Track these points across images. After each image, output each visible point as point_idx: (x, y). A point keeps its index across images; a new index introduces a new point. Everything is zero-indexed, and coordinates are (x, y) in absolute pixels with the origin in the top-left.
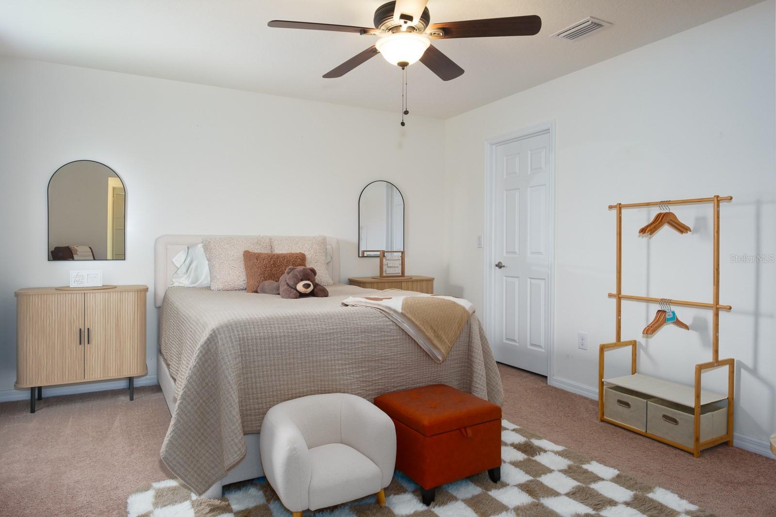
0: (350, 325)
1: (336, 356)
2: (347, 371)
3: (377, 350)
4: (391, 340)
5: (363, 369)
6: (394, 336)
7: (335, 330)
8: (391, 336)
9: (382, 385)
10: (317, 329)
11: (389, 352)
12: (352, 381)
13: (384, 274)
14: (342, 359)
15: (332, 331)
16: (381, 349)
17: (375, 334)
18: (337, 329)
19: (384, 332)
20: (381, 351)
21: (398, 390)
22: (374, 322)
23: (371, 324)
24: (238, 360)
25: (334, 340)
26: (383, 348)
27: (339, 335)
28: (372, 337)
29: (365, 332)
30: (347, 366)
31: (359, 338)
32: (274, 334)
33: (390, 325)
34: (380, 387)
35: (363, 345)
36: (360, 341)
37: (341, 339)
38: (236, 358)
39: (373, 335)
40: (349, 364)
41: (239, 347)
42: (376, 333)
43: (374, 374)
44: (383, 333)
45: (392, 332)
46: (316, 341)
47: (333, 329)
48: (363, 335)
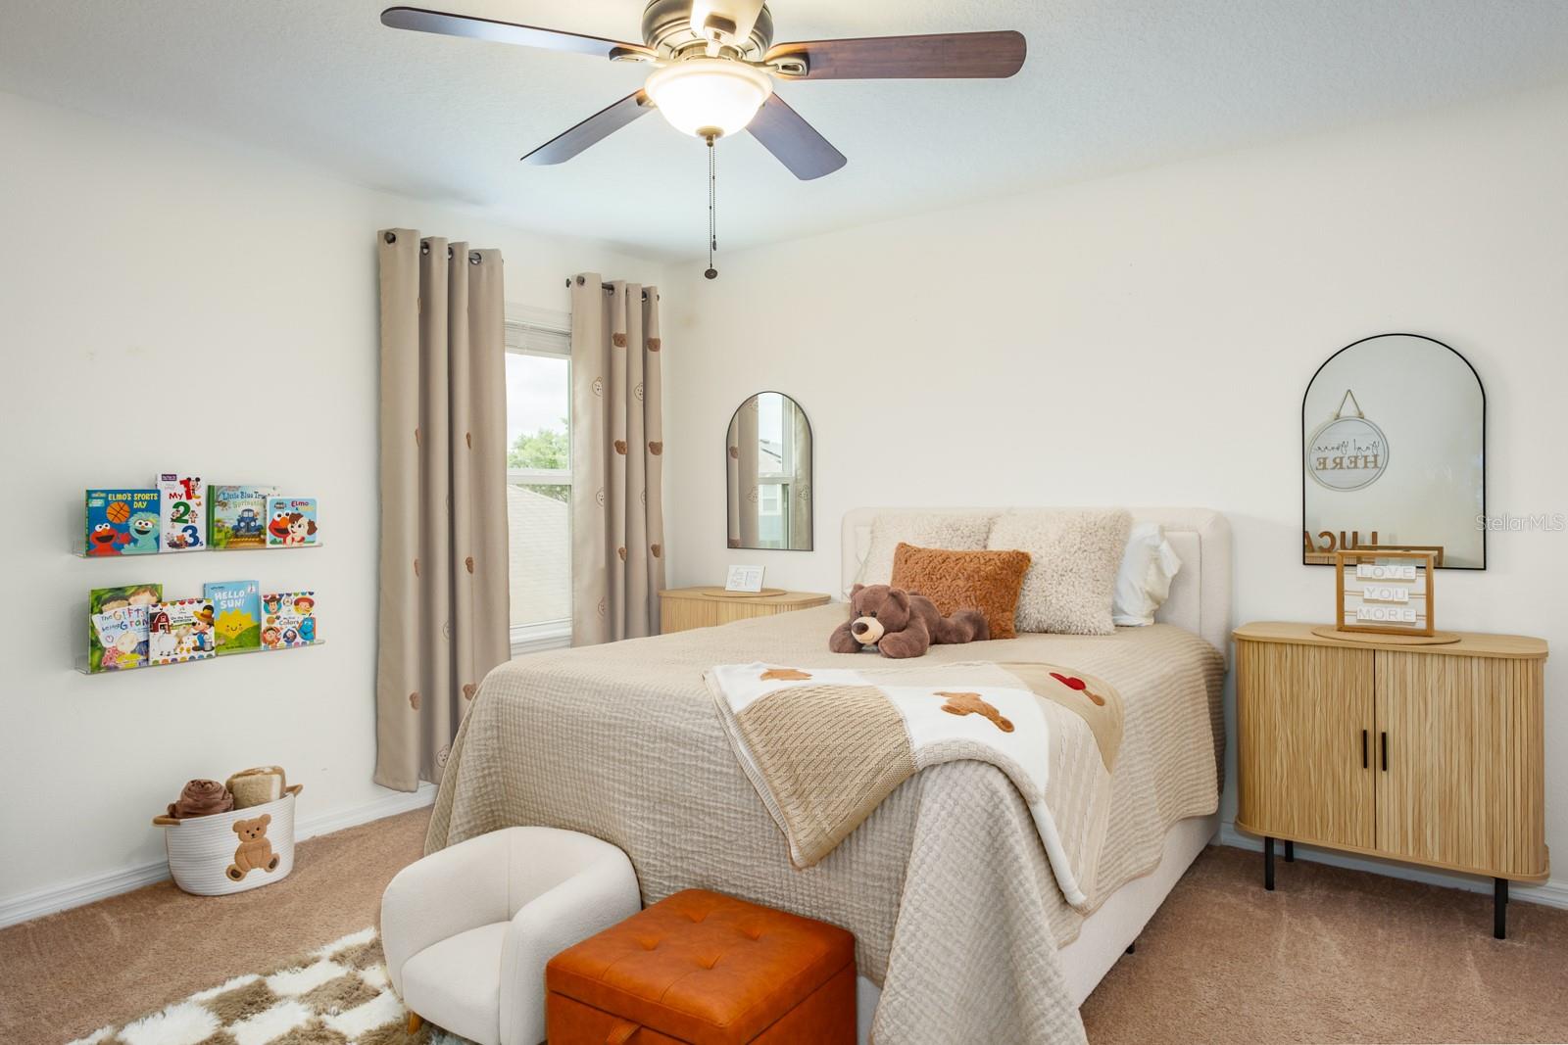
0: (645, 717)
1: (616, 773)
2: (633, 809)
3: (687, 787)
4: (715, 772)
5: (664, 818)
6: (722, 765)
7: (618, 722)
8: (716, 763)
9: (701, 868)
10: (592, 711)
11: (711, 799)
12: (638, 833)
13: (1349, 621)
14: (625, 783)
15: (613, 721)
16: (696, 787)
17: (685, 748)
18: (622, 719)
19: (704, 750)
20: (694, 789)
21: (737, 894)
22: (688, 724)
23: (682, 725)
24: (489, 733)
25: (614, 740)
26: (699, 785)
27: (623, 733)
28: (679, 753)
29: (667, 740)
30: (634, 801)
31: (655, 748)
32: (536, 704)
33: (717, 738)
34: (698, 871)
35: (662, 767)
36: (657, 755)
37: (626, 742)
38: (486, 730)
39: (681, 751)
40: (637, 796)
41: (494, 713)
42: (688, 747)
43: (683, 837)
44: (700, 753)
45: (719, 756)
46: (587, 734)
47: (616, 718)
48: (664, 745)
